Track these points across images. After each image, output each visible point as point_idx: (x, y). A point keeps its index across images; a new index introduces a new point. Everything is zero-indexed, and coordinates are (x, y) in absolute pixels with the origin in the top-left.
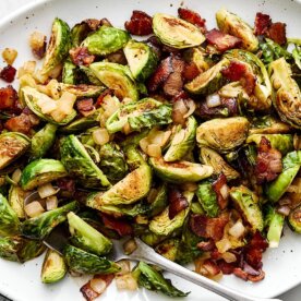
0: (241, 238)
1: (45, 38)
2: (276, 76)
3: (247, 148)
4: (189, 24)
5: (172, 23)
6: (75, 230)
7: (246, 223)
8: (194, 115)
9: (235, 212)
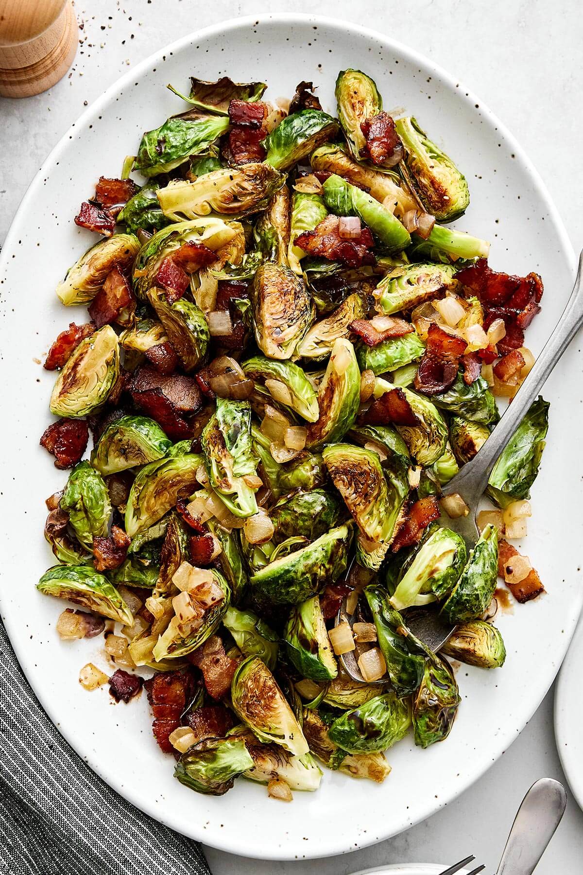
0: (468, 307)
1: (70, 611)
2: (187, 207)
3: (310, 274)
4: (77, 354)
5: (72, 382)
6: (422, 592)
7: (441, 293)
8: (240, 360)
9: (419, 311)
